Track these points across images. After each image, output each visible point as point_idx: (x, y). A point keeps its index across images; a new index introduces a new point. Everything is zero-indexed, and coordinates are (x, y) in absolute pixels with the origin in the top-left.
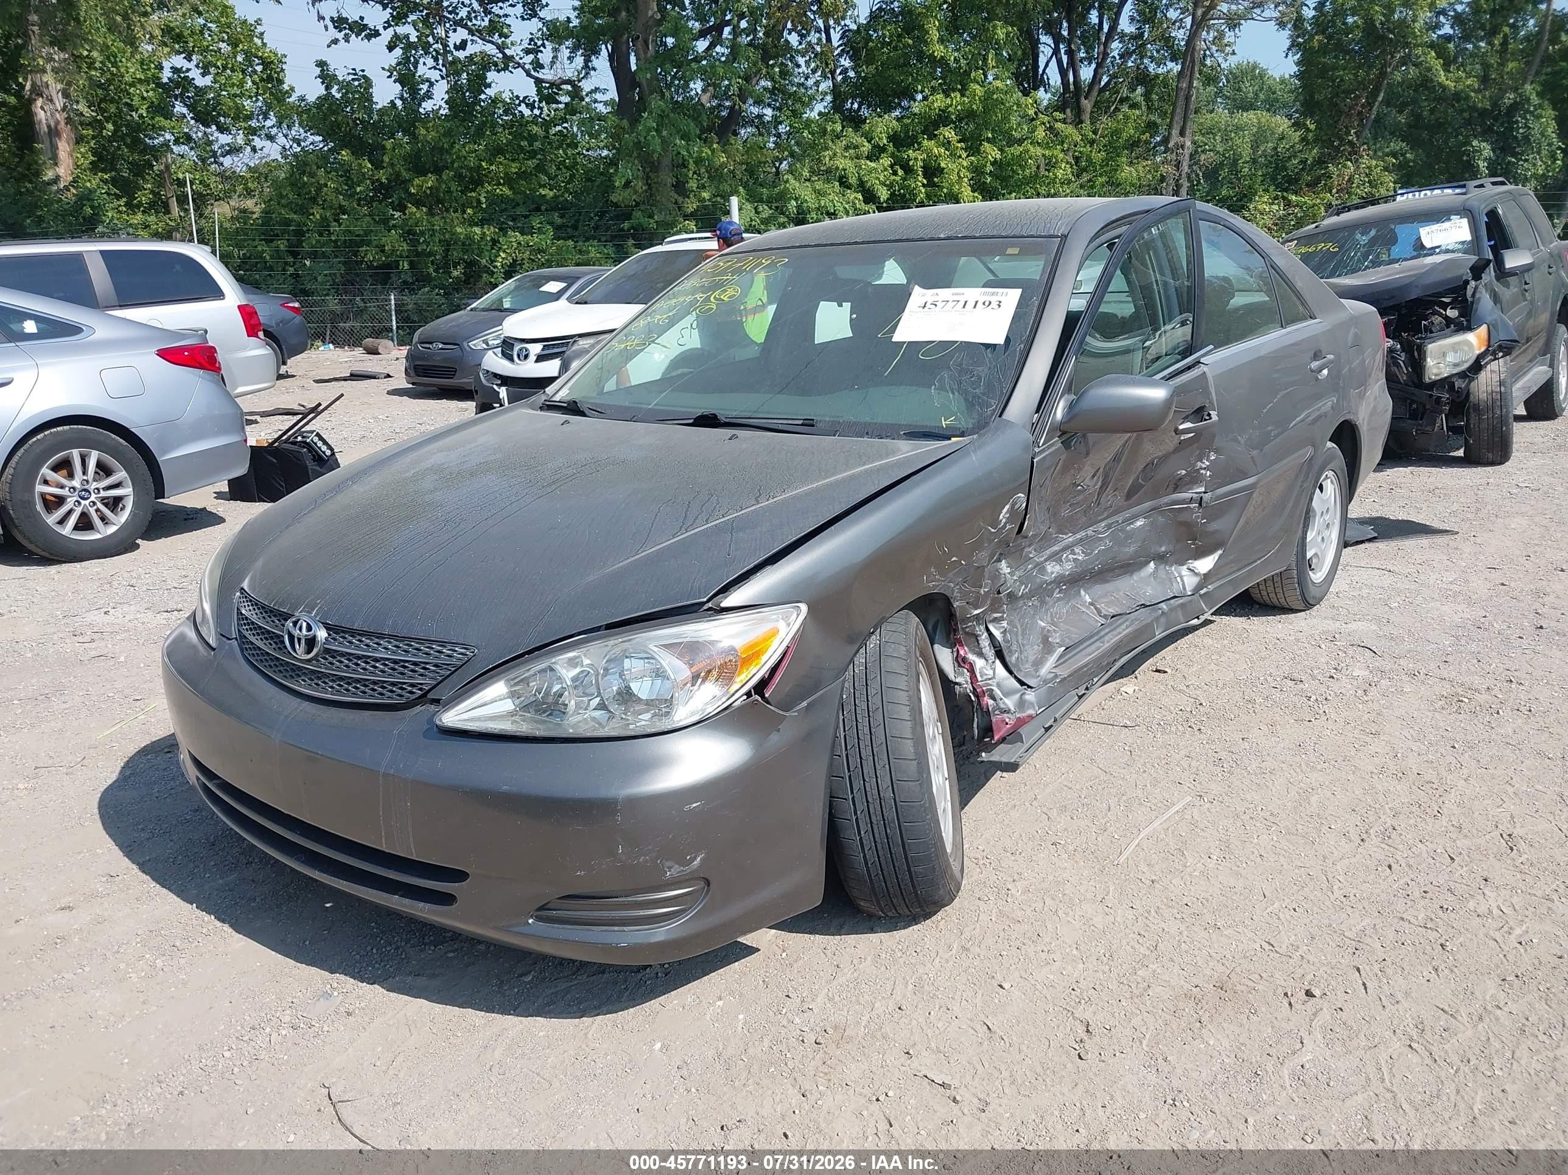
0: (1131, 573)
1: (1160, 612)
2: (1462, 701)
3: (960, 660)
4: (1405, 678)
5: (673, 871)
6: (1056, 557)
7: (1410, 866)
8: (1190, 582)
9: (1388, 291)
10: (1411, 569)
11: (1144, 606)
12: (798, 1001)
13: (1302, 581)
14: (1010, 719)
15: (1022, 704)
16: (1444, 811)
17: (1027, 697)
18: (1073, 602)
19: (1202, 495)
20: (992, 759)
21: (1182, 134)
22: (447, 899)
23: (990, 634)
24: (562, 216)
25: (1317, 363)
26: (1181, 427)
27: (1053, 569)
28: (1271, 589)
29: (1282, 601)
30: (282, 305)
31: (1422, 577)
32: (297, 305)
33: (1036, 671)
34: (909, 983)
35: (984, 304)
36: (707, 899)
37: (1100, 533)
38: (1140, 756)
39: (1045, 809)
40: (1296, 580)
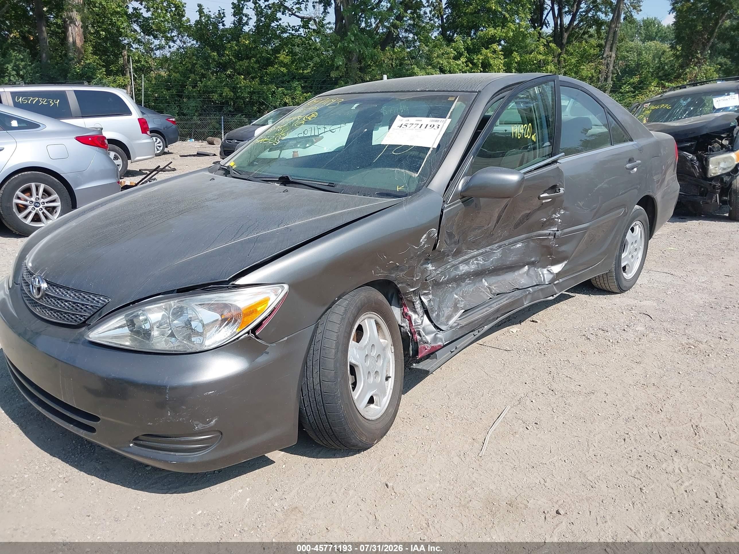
0: (514, 271)
1: (528, 292)
2: (690, 348)
3: (404, 314)
4: (664, 333)
5: (199, 426)
6: (466, 262)
7: (636, 440)
8: (548, 277)
9: (691, 130)
10: (684, 274)
11: (518, 289)
12: (281, 493)
13: (618, 278)
14: (428, 347)
15: (435, 339)
16: (664, 410)
17: (438, 336)
18: (477, 285)
19: (556, 232)
20: (418, 367)
21: (611, 51)
22: (92, 430)
23: (422, 302)
24: (306, 82)
25: (630, 165)
26: (542, 196)
27: (464, 268)
28: (602, 281)
29: (608, 287)
30: (167, 120)
31: (689, 279)
32: (174, 120)
33: (448, 321)
34: (343, 487)
35: (431, 126)
36: (221, 442)
37: (494, 250)
38: (508, 367)
39: (449, 393)
40: (615, 277)
